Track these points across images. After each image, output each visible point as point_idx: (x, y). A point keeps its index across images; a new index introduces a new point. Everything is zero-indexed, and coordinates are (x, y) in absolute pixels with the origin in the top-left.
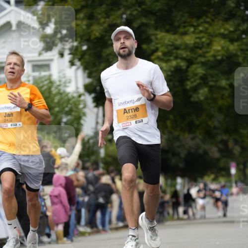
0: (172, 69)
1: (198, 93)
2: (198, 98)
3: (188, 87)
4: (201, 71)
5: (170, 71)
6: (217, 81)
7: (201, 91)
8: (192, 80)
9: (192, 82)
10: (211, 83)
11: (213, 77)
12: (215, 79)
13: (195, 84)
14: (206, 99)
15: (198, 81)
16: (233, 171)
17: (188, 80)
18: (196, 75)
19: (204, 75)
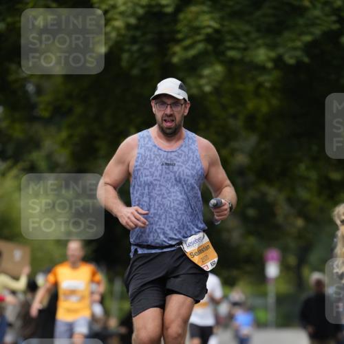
0: (140, 11)
1: (201, 77)
2: (200, 87)
3: (175, 60)
4: (209, 22)
5: (134, 14)
6: (245, 49)
7: (207, 72)
8: (188, 42)
9: (186, 49)
10: (231, 54)
11: (237, 39)
12: (241, 45)
13: (192, 52)
14: (217, 91)
15: (201, 46)
16: (272, 270)
17: (178, 41)
18: (197, 30)
19: (217, 31)
